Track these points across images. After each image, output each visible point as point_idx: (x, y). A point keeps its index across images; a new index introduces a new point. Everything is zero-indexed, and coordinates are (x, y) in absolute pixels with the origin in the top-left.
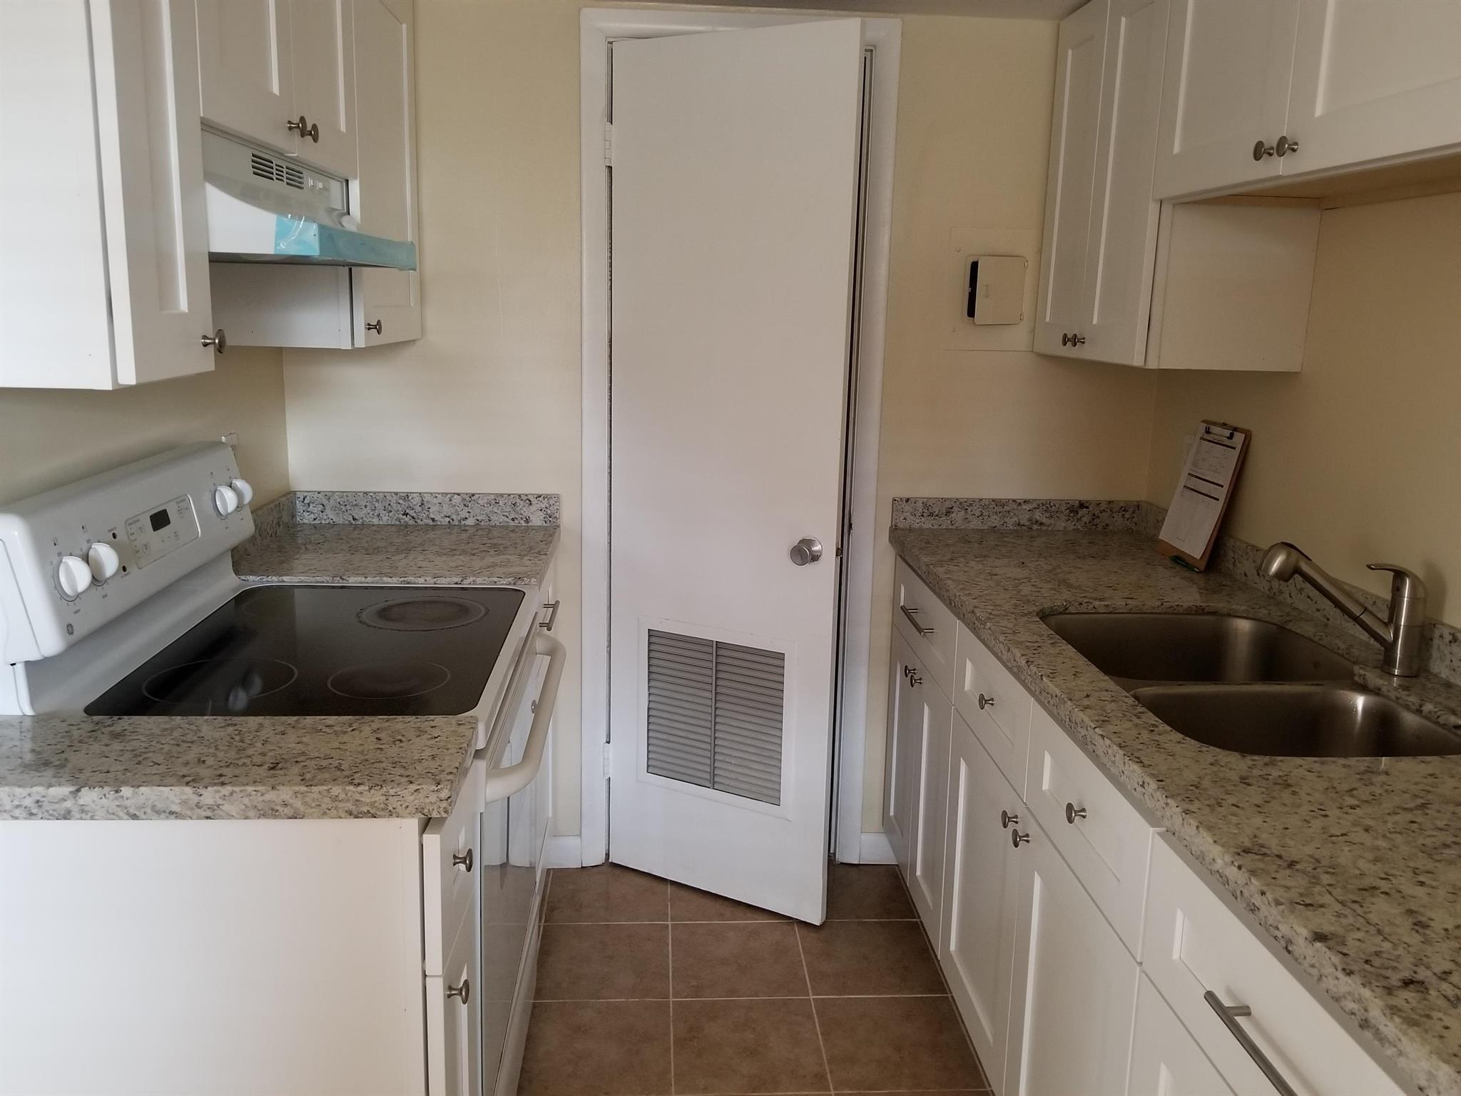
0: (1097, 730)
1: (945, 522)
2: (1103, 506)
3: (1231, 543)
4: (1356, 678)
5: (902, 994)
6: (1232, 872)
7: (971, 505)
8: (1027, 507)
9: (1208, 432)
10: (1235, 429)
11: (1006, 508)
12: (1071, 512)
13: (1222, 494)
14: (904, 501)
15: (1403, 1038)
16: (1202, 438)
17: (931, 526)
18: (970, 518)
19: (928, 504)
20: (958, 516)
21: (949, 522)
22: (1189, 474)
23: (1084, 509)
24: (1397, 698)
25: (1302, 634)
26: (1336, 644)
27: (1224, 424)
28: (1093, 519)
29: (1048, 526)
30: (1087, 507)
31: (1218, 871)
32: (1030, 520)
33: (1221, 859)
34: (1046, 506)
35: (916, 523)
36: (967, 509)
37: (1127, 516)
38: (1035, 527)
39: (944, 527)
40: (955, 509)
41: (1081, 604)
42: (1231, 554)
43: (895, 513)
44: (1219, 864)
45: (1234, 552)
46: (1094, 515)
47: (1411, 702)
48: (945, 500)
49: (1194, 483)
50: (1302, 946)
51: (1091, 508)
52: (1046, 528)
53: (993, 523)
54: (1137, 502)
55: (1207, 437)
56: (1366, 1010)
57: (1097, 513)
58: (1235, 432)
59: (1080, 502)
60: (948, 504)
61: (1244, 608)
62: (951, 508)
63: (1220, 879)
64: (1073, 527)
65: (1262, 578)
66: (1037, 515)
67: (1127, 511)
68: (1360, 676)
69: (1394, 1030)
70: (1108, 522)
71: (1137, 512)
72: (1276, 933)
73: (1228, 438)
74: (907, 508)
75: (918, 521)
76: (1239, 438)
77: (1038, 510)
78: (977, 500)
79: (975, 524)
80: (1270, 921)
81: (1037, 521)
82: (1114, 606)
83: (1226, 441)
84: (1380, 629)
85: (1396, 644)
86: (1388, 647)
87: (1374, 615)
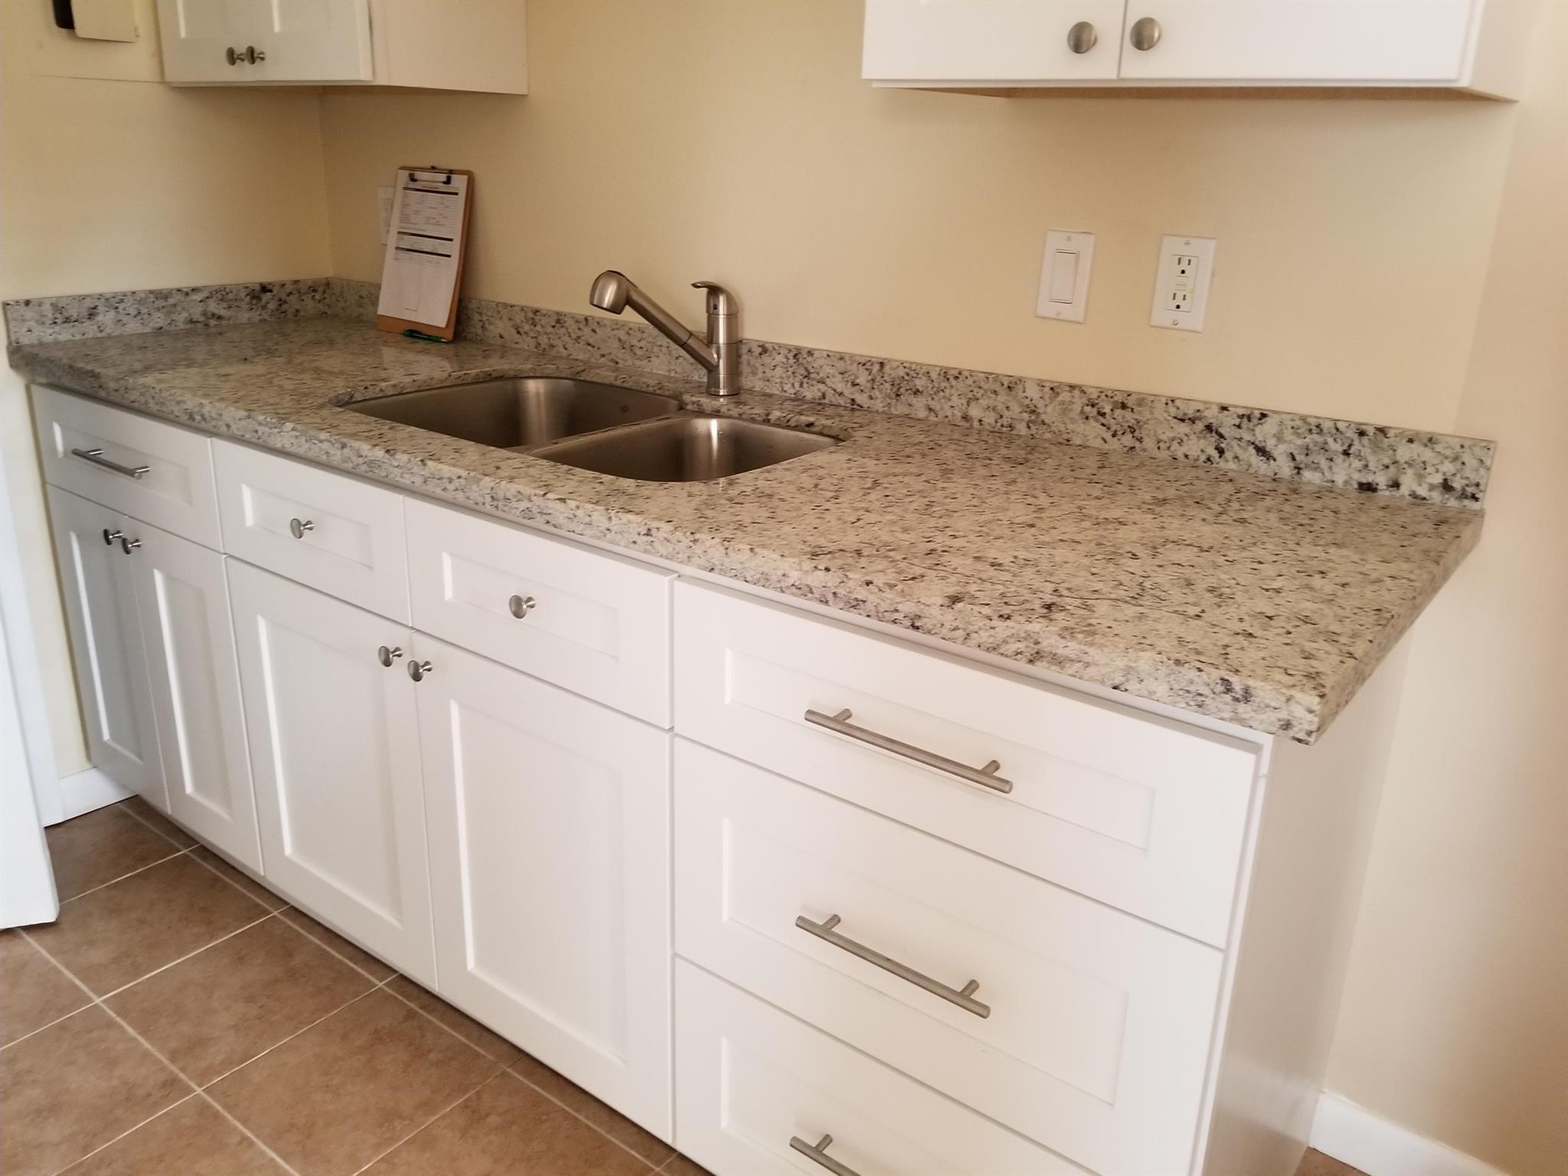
0: (549, 496)
1: (90, 330)
2: (289, 288)
3: (474, 305)
4: (689, 407)
5: (217, 939)
6: (817, 579)
7: (122, 301)
8: (198, 297)
9: (413, 179)
10: (451, 172)
11: (171, 301)
12: (253, 298)
13: (455, 249)
14: (23, 305)
15: (1091, 650)
16: (406, 189)
17: (70, 337)
18: (125, 319)
19: (60, 305)
20: (106, 318)
21: (95, 327)
22: (399, 233)
23: (268, 293)
24: (740, 415)
25: (600, 381)
26: (644, 383)
27: (433, 168)
28: (280, 305)
29: (229, 320)
30: (270, 291)
31: (793, 585)
32: (204, 314)
33: (796, 570)
34: (221, 293)
35: (48, 334)
36: (117, 308)
37: (318, 297)
38: (213, 322)
39: (90, 336)
40: (101, 309)
41: (366, 388)
42: (477, 317)
43: (12, 324)
44: (794, 576)
45: (480, 314)
46: (280, 300)
47: (756, 414)
48: (84, 298)
49: (407, 242)
50: (935, 613)
51: (275, 292)
52: (226, 322)
53: (157, 323)
54: (326, 278)
55: (412, 185)
56: (1037, 643)
57: (283, 296)
58: (452, 175)
59: (261, 284)
60: (89, 303)
61: (529, 366)
62: (94, 308)
63: (800, 592)
64: (259, 318)
65: (524, 336)
66: (213, 307)
67: (316, 291)
68: (694, 403)
69: (1078, 646)
70: (298, 307)
71: (327, 291)
72: (896, 615)
73: (444, 183)
74: (29, 313)
75: (50, 331)
76: (459, 183)
77: (211, 300)
78: (128, 294)
79: (133, 327)
80: (884, 606)
81: (213, 315)
82: (402, 385)
83: (443, 188)
84: (702, 351)
85: (718, 366)
86: (712, 369)
87: (697, 338)
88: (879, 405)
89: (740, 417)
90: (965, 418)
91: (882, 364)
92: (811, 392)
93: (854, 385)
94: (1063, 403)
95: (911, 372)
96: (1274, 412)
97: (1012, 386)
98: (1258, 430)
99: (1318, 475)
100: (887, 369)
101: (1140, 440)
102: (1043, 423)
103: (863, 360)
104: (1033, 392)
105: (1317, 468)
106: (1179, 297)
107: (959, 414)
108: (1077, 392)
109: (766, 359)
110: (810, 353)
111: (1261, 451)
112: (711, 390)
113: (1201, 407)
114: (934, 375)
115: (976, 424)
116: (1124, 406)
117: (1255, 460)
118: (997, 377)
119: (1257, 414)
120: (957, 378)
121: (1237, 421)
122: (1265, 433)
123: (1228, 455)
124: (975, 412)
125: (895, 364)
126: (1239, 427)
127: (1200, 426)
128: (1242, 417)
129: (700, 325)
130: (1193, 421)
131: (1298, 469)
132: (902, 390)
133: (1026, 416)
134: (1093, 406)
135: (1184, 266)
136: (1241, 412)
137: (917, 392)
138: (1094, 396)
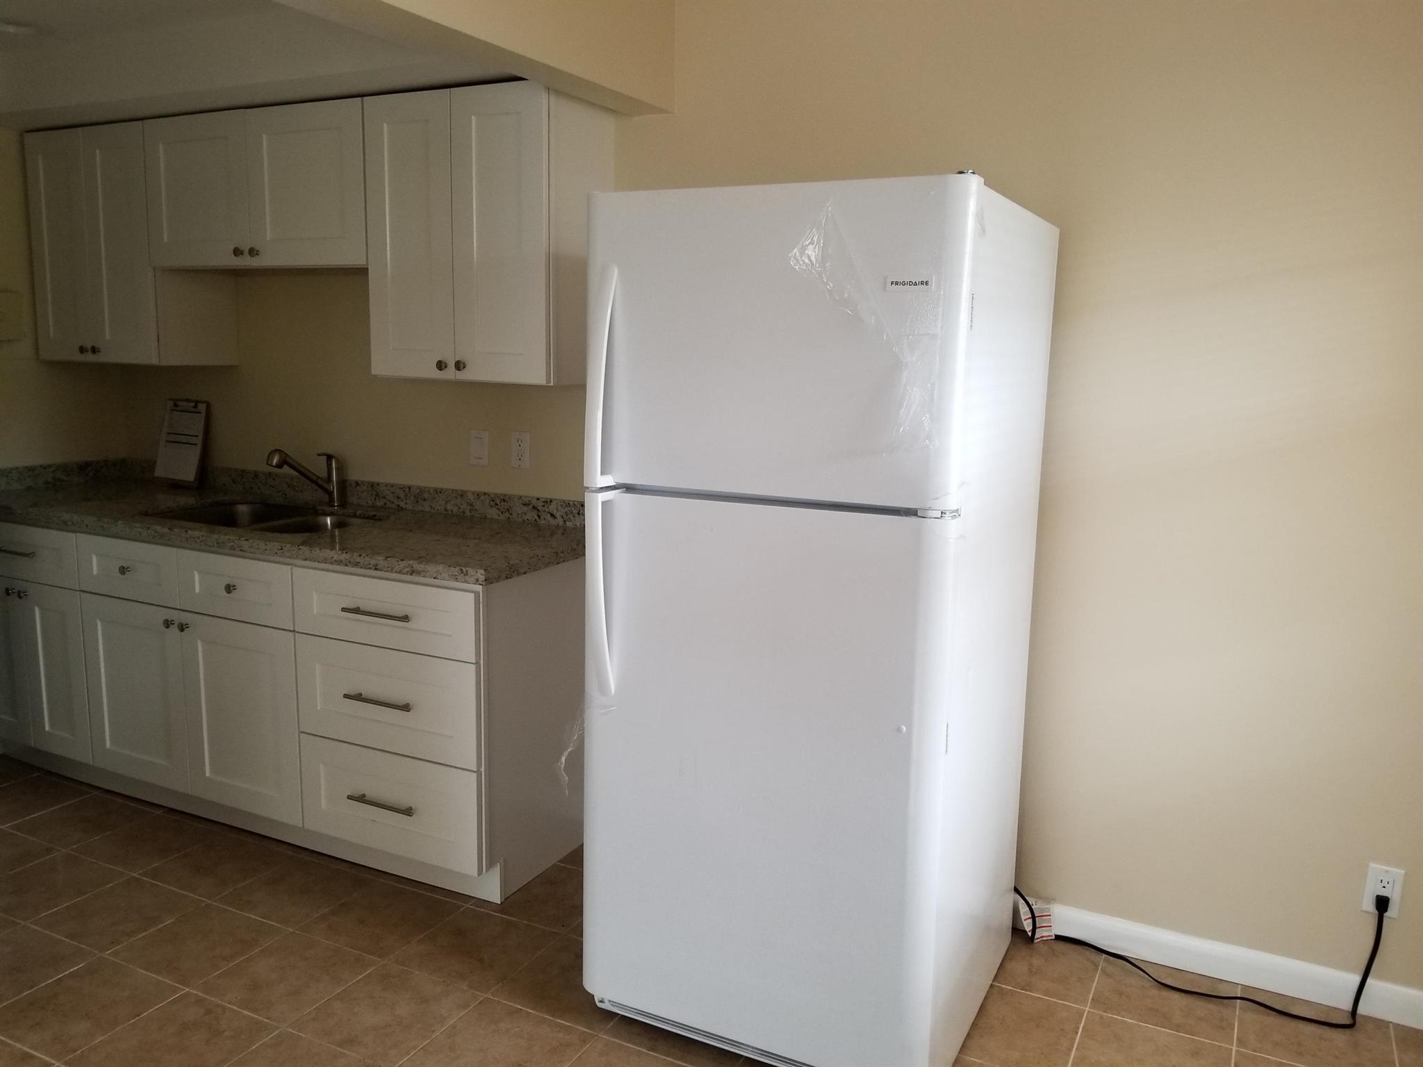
2: (101, 464)
3: (210, 469)
4: (320, 512)
8: (50, 470)
9: (176, 405)
10: (197, 402)
11: (36, 472)
12: (81, 469)
13: (199, 441)
16: (172, 410)
18: (11, 481)
22: (168, 433)
23: (89, 467)
27: (187, 400)
28: (97, 473)
29: (67, 481)
30: (91, 465)
32: (54, 478)
37: (118, 468)
38: (58, 483)
46: (97, 470)
49: (172, 438)
51: (93, 466)
52: (66, 483)
53: (28, 483)
55: (176, 408)
57: (98, 468)
58: (198, 404)
59: (85, 462)
64: (85, 480)
65: (237, 484)
66: (59, 475)
67: (117, 465)
70: (106, 473)
73: (194, 407)
76: (202, 407)
77: (58, 471)
79: (16, 485)
81: (59, 479)
83: (193, 410)
84: (325, 485)
85: (333, 492)
86: (330, 494)
87: (322, 479)
88: (409, 507)
89: (343, 515)
90: (446, 510)
91: (410, 488)
92: (379, 503)
93: (398, 498)
94: (482, 500)
95: (422, 490)
96: (555, 500)
97: (462, 494)
98: (550, 507)
99: (571, 523)
100: (412, 490)
101: (511, 514)
102: (476, 510)
103: (402, 486)
104: (471, 497)
105: (571, 521)
106: (520, 456)
107: (443, 508)
108: (486, 496)
109: (358, 488)
110: (378, 484)
111: (552, 515)
112: (331, 504)
113: (530, 499)
114: (431, 491)
115: (450, 513)
116: (504, 501)
117: (551, 519)
118: (456, 491)
119: (549, 501)
120: (440, 493)
121: (543, 504)
122: (552, 508)
123: (542, 518)
124: (449, 507)
125: (415, 488)
126: (544, 506)
127: (531, 507)
128: (544, 502)
129: (324, 475)
130: (528, 505)
131: (565, 521)
132: (419, 499)
133: (469, 507)
134: (493, 501)
135: (520, 443)
136: (543, 500)
137: (425, 500)
138: (493, 497)
